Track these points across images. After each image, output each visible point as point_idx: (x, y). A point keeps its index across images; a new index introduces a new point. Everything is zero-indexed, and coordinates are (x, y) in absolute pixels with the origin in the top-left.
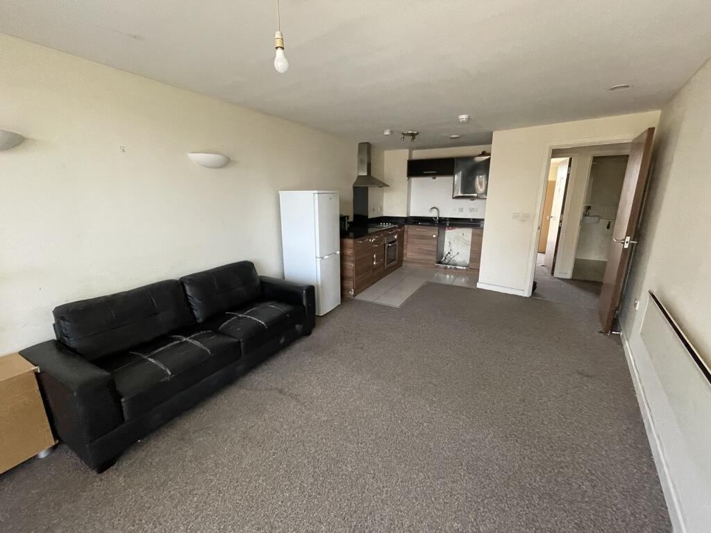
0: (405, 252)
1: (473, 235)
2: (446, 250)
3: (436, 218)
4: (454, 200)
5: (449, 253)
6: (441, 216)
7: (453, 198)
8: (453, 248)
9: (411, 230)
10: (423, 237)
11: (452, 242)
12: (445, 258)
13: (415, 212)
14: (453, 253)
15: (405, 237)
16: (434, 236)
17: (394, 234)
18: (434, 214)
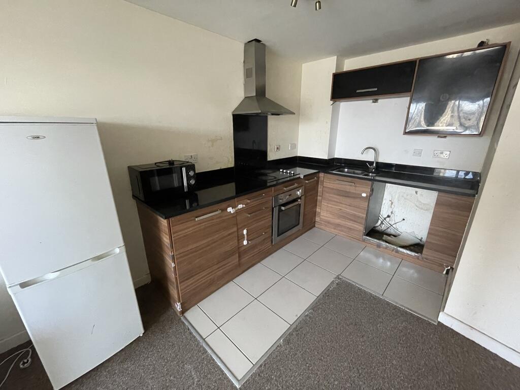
0: (318, 210)
1: (438, 203)
2: (384, 212)
3: (371, 163)
4: (407, 136)
5: (389, 216)
6: (381, 160)
7: (405, 133)
8: (396, 210)
9: (329, 182)
10: (346, 195)
11: (395, 201)
12: (382, 223)
13: (340, 153)
14: (396, 218)
15: (320, 189)
16: (364, 195)
17: (297, 188)
18: (369, 157)
